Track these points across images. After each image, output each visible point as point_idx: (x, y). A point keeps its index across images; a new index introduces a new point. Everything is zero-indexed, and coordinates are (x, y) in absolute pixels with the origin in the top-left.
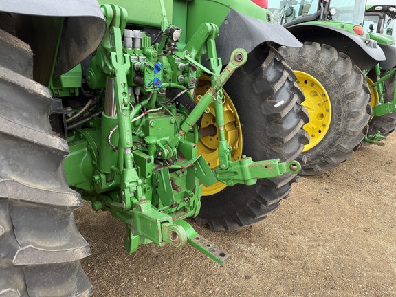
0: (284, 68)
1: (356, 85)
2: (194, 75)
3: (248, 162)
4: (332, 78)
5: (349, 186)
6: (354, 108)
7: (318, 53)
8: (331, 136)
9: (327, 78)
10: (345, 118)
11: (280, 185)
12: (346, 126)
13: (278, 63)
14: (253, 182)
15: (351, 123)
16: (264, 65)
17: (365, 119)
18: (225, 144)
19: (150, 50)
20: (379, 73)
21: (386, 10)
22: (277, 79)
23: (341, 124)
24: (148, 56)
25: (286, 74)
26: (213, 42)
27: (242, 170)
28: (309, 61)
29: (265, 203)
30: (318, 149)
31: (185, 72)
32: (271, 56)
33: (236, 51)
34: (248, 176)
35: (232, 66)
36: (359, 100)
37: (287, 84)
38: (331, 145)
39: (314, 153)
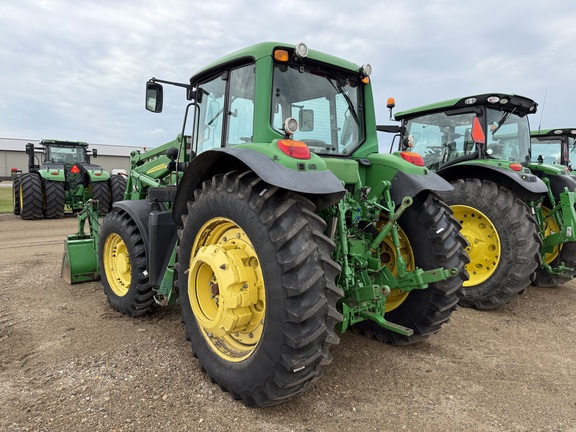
0: (442, 205)
1: (519, 216)
2: (378, 213)
3: (420, 272)
4: (495, 210)
5: (533, 319)
6: (521, 236)
7: (479, 188)
8: (503, 265)
9: (490, 211)
10: (513, 247)
11: (448, 293)
12: (516, 255)
13: (436, 202)
14: (426, 286)
15: (520, 251)
16: (425, 204)
17: (534, 247)
18: (401, 259)
19: (351, 200)
20: (554, 203)
21: (567, 133)
22: (436, 213)
23: (511, 252)
24: (351, 203)
25: (443, 209)
26: (388, 192)
27: (416, 277)
28: (472, 196)
29: (438, 309)
30: (493, 280)
31: (372, 211)
32: (430, 197)
33: (406, 198)
34: (422, 282)
35: (403, 207)
36: (524, 230)
37: (444, 216)
38: (505, 275)
39: (489, 284)
